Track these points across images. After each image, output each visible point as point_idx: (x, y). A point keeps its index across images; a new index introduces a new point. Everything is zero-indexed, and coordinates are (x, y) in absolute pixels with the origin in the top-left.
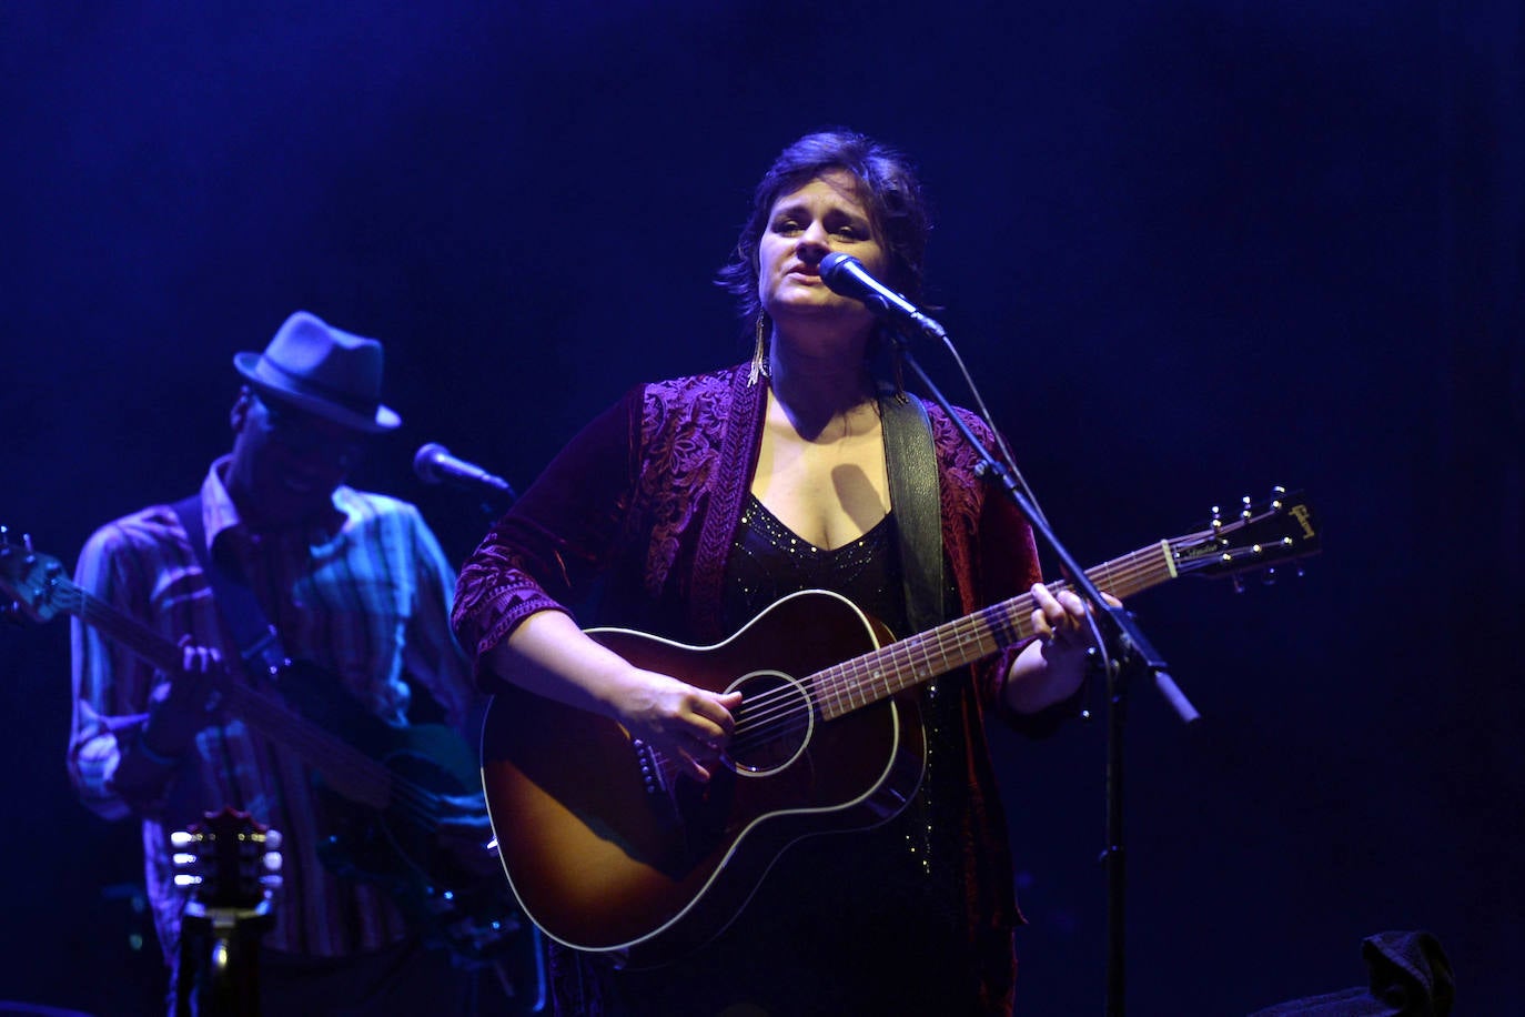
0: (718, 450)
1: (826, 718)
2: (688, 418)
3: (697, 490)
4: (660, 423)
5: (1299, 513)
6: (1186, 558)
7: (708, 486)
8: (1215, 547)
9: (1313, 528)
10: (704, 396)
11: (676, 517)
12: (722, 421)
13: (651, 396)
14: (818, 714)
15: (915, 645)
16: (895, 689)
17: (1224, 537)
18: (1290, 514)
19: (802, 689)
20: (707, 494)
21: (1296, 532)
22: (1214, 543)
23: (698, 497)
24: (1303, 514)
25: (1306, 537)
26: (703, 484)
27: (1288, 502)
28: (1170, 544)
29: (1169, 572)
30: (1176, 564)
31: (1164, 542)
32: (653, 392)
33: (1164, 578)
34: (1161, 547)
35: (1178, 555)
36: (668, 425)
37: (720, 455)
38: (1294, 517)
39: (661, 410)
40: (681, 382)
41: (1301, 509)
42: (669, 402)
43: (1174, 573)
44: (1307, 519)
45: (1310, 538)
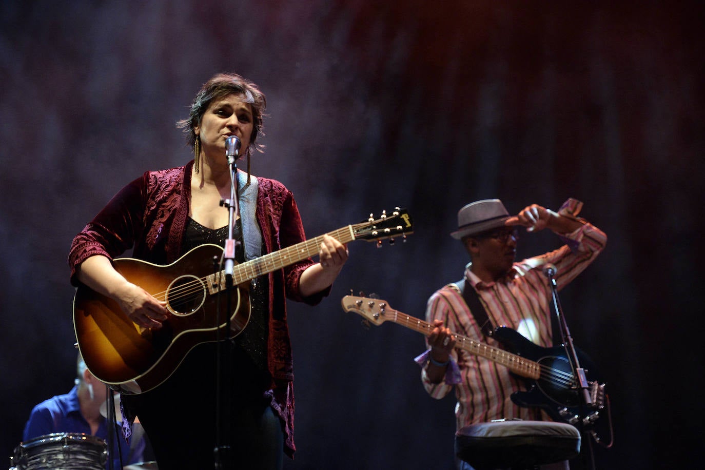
0: (180, 194)
1: (211, 294)
2: (168, 183)
3: (172, 207)
4: (156, 185)
5: (405, 217)
6: (359, 233)
7: (176, 206)
8: (371, 229)
9: (411, 223)
10: (173, 176)
11: (162, 216)
12: (181, 183)
13: (152, 175)
14: (208, 292)
15: (248, 265)
16: (239, 283)
17: (374, 225)
18: (401, 217)
19: (202, 282)
20: (176, 209)
21: (404, 224)
22: (370, 226)
23: (172, 209)
24: (406, 217)
25: (407, 226)
26: (174, 206)
27: (401, 213)
28: (353, 227)
29: (351, 238)
30: (354, 234)
31: (350, 226)
32: (154, 174)
33: (350, 240)
34: (348, 228)
35: (356, 231)
36: (160, 186)
37: (181, 196)
38: (403, 219)
39: (156, 181)
40: (164, 172)
41: (406, 216)
42: (160, 178)
43: (353, 238)
44: (408, 220)
45: (409, 227)
